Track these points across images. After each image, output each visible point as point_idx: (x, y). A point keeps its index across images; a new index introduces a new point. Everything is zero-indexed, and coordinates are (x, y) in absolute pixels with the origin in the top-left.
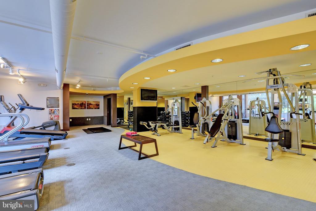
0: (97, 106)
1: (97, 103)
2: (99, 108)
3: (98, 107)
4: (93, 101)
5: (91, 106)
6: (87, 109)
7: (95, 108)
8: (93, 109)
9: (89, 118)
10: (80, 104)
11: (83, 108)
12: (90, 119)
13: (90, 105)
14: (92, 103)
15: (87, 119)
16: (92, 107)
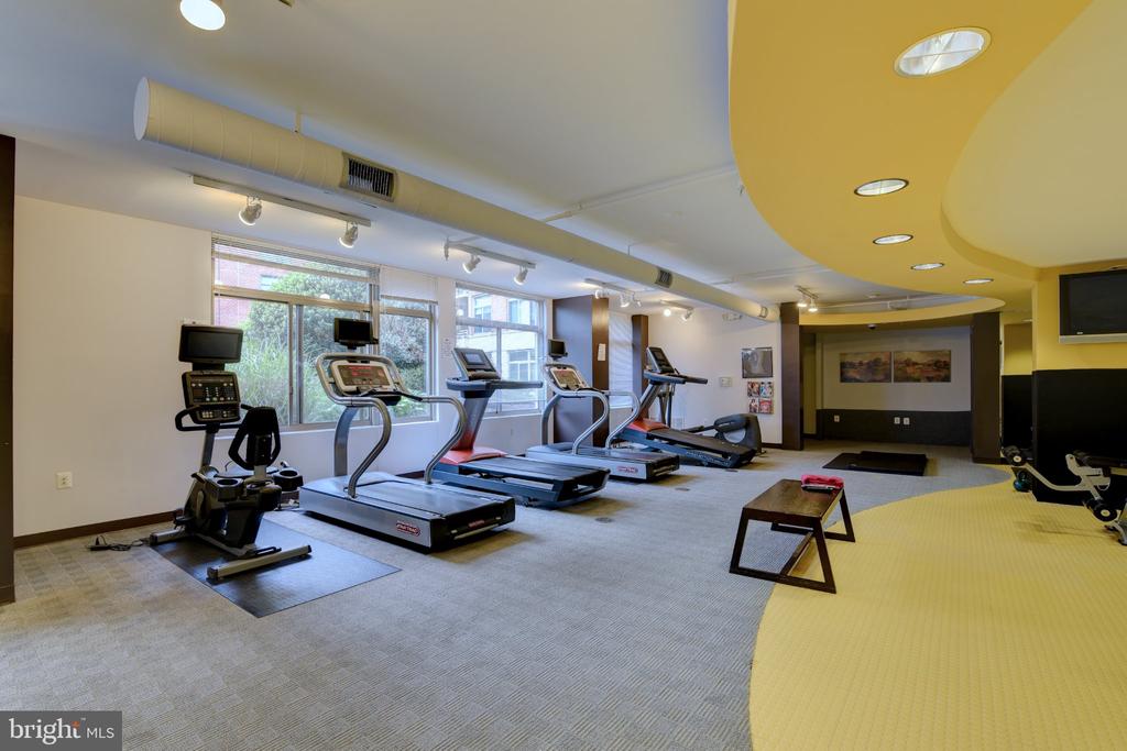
0: (939, 370)
1: (935, 358)
2: (947, 379)
3: (943, 374)
4: (922, 352)
5: (910, 370)
6: (897, 380)
7: (930, 379)
8: (918, 380)
9: (902, 414)
10: (868, 363)
11: (881, 377)
12: (907, 421)
13: (908, 365)
14: (914, 360)
15: (897, 421)
16: (916, 375)
